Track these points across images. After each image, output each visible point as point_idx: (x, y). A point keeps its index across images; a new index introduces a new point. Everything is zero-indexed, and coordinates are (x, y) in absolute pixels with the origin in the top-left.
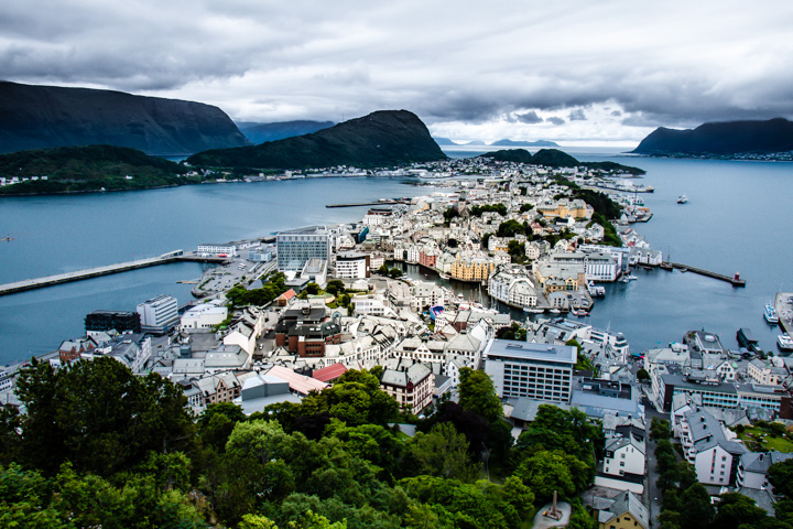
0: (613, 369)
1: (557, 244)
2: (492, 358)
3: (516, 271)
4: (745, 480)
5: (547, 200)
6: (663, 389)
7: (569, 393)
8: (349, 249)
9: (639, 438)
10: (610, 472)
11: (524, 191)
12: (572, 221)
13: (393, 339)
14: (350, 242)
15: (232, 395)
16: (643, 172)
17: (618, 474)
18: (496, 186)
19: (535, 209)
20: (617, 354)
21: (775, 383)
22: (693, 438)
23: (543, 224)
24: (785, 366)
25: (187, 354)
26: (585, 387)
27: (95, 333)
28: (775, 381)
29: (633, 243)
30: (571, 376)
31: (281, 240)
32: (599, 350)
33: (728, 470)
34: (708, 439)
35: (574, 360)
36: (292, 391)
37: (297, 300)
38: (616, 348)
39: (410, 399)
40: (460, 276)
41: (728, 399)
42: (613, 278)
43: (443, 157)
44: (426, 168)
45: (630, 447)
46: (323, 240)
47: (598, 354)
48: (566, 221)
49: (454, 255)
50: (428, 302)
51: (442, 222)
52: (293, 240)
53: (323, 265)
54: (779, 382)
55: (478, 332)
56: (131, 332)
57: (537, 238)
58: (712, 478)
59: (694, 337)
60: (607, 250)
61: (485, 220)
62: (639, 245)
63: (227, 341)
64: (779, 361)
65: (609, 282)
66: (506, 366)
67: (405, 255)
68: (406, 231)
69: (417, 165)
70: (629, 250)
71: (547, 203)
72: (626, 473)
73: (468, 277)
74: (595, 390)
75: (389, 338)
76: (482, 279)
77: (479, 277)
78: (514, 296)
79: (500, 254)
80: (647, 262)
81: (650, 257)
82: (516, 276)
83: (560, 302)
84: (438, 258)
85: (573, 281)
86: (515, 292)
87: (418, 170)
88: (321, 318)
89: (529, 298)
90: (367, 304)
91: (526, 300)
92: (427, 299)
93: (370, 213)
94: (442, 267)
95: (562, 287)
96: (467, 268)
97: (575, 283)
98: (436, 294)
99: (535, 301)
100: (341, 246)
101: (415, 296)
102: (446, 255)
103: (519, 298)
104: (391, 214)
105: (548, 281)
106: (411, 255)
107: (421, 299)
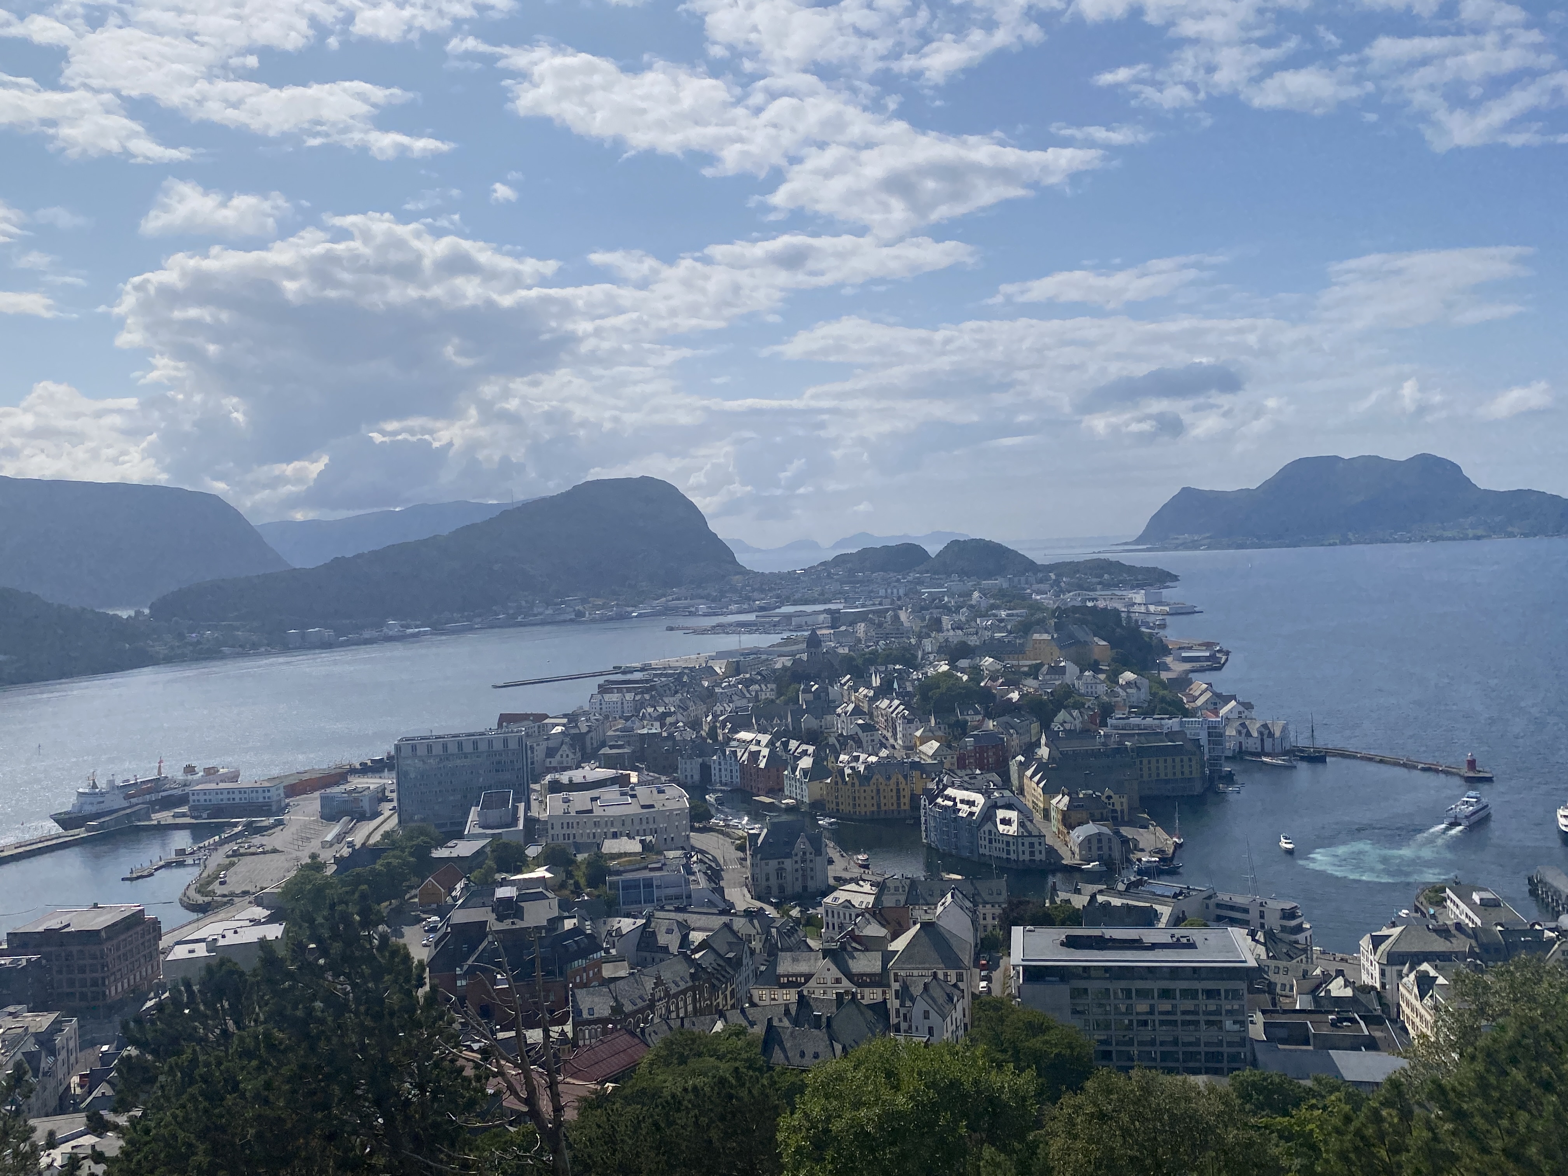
2: (1036, 974)
12: (1073, 672)
13: (739, 962)
16: (1175, 577)
29: (1214, 713)
37: (474, 886)
40: (847, 810)
42: (1200, 789)
46: (514, 747)
52: (437, 752)
53: (516, 809)
59: (1441, 902)
60: (1173, 725)
65: (1192, 796)
67: (705, 772)
73: (867, 807)
74: (1301, 1039)
76: (899, 812)
77: (891, 808)
78: (990, 842)
79: (931, 753)
80: (1259, 750)
81: (1265, 737)
82: (987, 793)
83: (1100, 849)
84: (786, 773)
85: (1115, 798)
86: (990, 832)
87: (688, 601)
88: (549, 920)
89: (1027, 844)
90: (648, 884)
91: (1021, 848)
92: (788, 863)
93: (603, 689)
94: (798, 791)
95: (1097, 813)
96: (863, 788)
97: (1122, 803)
98: (809, 849)
99: (1043, 848)
100: (548, 765)
101: (759, 856)
102: (806, 763)
103: (1004, 846)
104: (653, 688)
105: (1061, 802)
106: (720, 770)
107: (773, 864)
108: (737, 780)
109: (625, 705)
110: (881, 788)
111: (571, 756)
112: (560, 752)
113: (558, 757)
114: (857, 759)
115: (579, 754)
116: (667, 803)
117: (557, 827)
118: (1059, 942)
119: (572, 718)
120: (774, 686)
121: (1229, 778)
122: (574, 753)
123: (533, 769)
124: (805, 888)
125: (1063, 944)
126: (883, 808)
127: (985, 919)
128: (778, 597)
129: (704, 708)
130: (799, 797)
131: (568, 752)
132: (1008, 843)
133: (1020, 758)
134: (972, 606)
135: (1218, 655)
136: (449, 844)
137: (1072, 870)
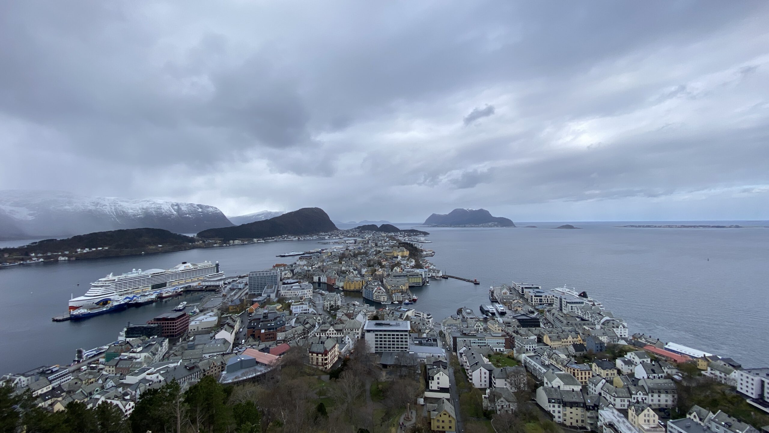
0: (427, 331)
1: (394, 269)
2: (369, 331)
3: (376, 283)
4: (496, 383)
5: (387, 248)
6: (452, 339)
7: (408, 346)
8: (288, 278)
9: (445, 368)
10: (433, 389)
11: (376, 245)
12: (400, 257)
13: (315, 326)
14: (289, 275)
15: (220, 370)
16: (428, 234)
17: (437, 389)
18: (363, 243)
19: (382, 253)
20: (428, 323)
21: (500, 331)
22: (470, 364)
23: (386, 260)
24: (503, 322)
25: (192, 347)
26: (415, 342)
27: (131, 339)
28: (500, 330)
29: (429, 267)
30: (408, 337)
31: (251, 276)
32: (419, 321)
33: (488, 379)
34: (476, 363)
35: (409, 329)
36: (257, 363)
37: (260, 309)
38: (427, 320)
39: (326, 359)
40: (348, 288)
41: (482, 341)
42: (421, 285)
43: (337, 229)
44: (328, 235)
45: (441, 373)
46: (275, 274)
47: (419, 324)
48: (397, 258)
49: (345, 277)
50: (332, 303)
51: (338, 260)
52: (258, 275)
53: (275, 288)
54: (502, 331)
55: (360, 318)
56: (156, 337)
58: (481, 385)
59: (462, 311)
60: (418, 271)
61: (359, 259)
62: (431, 267)
63: (218, 336)
64: (500, 320)
66: (376, 335)
67: (319, 279)
68: (319, 267)
69: (323, 234)
70: (427, 270)
71: (388, 249)
72: (441, 388)
73: (352, 288)
74: (421, 344)
75: (312, 326)
76: (359, 289)
78: (376, 297)
82: (376, 286)
84: (336, 280)
87: (324, 236)
89: (383, 297)
93: (300, 258)
95: (399, 290)
96: (352, 284)
100: (285, 277)
102: (341, 278)
106: (323, 279)
107: (329, 302)
108: (326, 281)
110: (356, 284)
113: (287, 275)
117: (283, 293)
121: (428, 283)
122: (291, 274)
125: (375, 325)
126: (356, 288)
128: (344, 235)
130: (339, 286)
132: (379, 297)
136: (258, 297)
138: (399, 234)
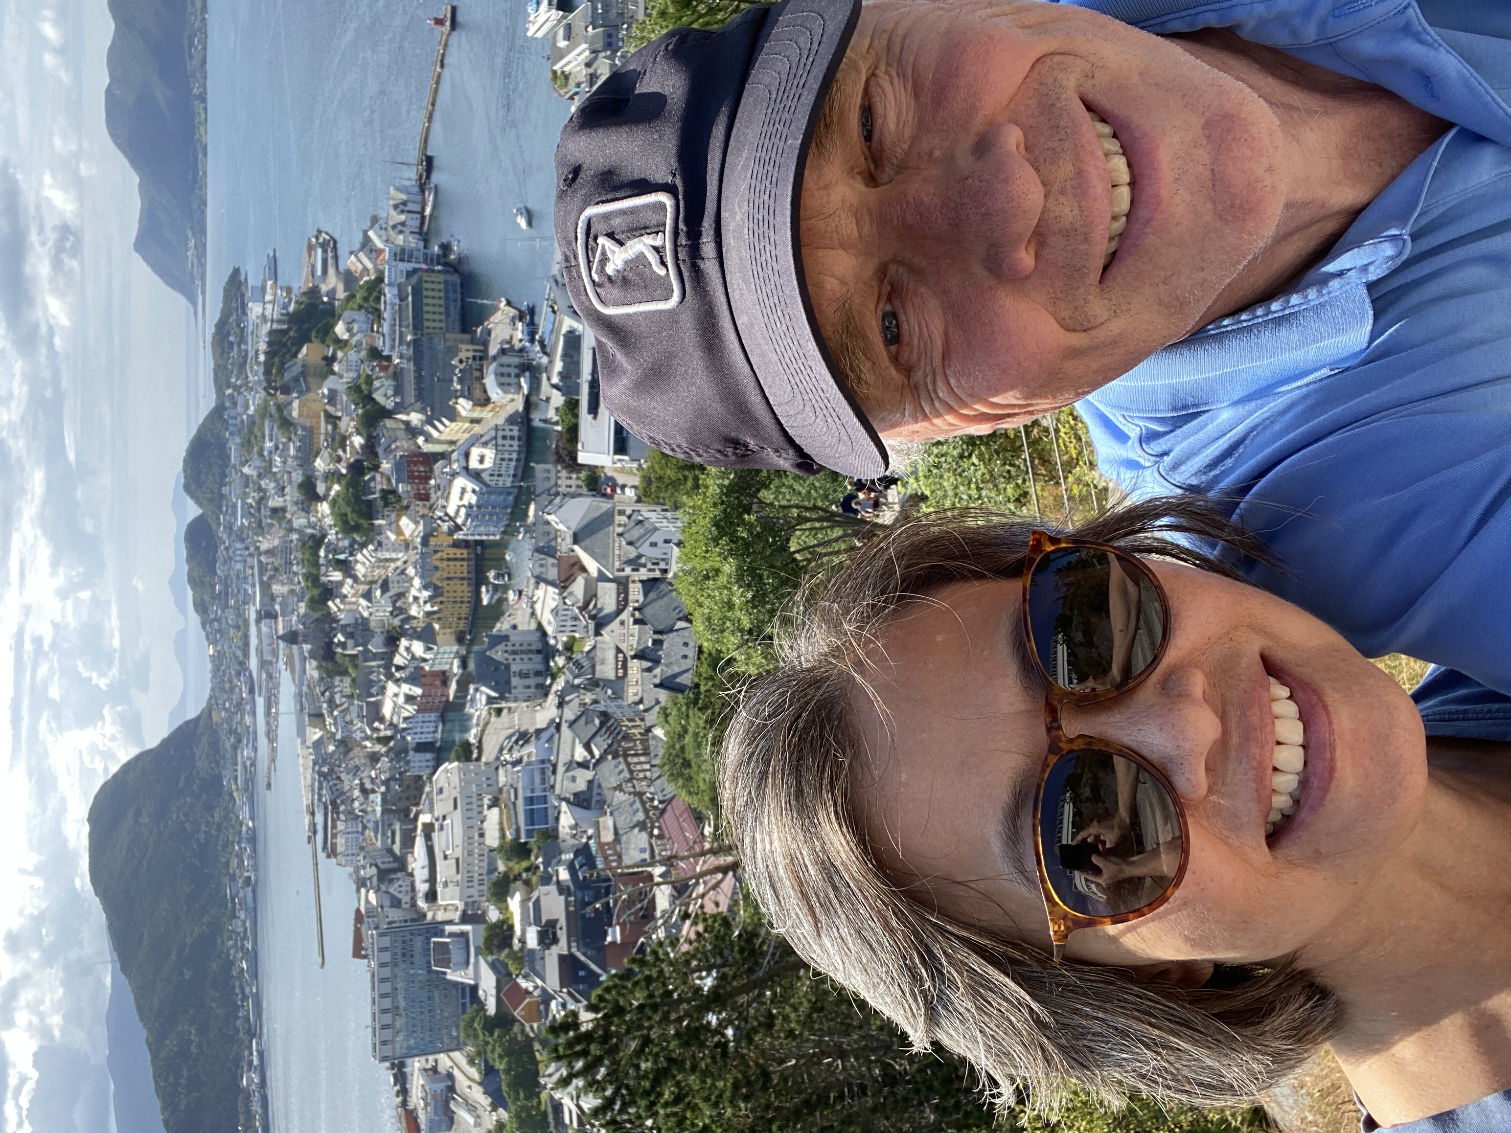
40: (465, 610)
52: (389, 1019)
57: (370, 448)
65: (462, 284)
67: (421, 747)
69: (228, 771)
73: (464, 591)
76: (469, 560)
77: (465, 567)
78: (499, 475)
79: (412, 526)
80: (419, 216)
81: (406, 209)
82: (454, 475)
83: (509, 375)
84: (427, 668)
85: (463, 355)
86: (492, 475)
87: (239, 768)
88: (561, 894)
89: (505, 442)
90: (530, 801)
91: (507, 448)
92: (514, 668)
93: (332, 853)
94: (446, 656)
95: (477, 374)
96: (446, 594)
97: (468, 350)
98: (501, 648)
99: (508, 428)
100: (408, 906)
101: (507, 695)
102: (418, 648)
103: (505, 463)
104: (334, 803)
105: (464, 406)
106: (422, 733)
107: (515, 681)
108: (433, 716)
109: (350, 830)
110: (445, 575)
111: (400, 883)
112: (396, 894)
113: (400, 896)
114: (416, 599)
115: (399, 875)
116: (453, 785)
117: (472, 891)
118: (593, 421)
119: (361, 883)
120: (337, 679)
121: (446, 248)
122: (398, 879)
123: (412, 920)
124: (539, 652)
125: (595, 418)
126: (465, 575)
127: (570, 486)
128: (239, 674)
129: (357, 750)
130: (452, 656)
131: (396, 886)
132: (502, 459)
133: (420, 440)
134: (260, 476)
135: (321, 240)
136: (483, 998)
137: (529, 404)
138: (232, 413)
